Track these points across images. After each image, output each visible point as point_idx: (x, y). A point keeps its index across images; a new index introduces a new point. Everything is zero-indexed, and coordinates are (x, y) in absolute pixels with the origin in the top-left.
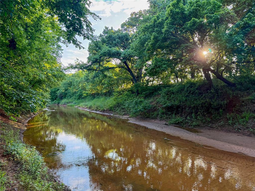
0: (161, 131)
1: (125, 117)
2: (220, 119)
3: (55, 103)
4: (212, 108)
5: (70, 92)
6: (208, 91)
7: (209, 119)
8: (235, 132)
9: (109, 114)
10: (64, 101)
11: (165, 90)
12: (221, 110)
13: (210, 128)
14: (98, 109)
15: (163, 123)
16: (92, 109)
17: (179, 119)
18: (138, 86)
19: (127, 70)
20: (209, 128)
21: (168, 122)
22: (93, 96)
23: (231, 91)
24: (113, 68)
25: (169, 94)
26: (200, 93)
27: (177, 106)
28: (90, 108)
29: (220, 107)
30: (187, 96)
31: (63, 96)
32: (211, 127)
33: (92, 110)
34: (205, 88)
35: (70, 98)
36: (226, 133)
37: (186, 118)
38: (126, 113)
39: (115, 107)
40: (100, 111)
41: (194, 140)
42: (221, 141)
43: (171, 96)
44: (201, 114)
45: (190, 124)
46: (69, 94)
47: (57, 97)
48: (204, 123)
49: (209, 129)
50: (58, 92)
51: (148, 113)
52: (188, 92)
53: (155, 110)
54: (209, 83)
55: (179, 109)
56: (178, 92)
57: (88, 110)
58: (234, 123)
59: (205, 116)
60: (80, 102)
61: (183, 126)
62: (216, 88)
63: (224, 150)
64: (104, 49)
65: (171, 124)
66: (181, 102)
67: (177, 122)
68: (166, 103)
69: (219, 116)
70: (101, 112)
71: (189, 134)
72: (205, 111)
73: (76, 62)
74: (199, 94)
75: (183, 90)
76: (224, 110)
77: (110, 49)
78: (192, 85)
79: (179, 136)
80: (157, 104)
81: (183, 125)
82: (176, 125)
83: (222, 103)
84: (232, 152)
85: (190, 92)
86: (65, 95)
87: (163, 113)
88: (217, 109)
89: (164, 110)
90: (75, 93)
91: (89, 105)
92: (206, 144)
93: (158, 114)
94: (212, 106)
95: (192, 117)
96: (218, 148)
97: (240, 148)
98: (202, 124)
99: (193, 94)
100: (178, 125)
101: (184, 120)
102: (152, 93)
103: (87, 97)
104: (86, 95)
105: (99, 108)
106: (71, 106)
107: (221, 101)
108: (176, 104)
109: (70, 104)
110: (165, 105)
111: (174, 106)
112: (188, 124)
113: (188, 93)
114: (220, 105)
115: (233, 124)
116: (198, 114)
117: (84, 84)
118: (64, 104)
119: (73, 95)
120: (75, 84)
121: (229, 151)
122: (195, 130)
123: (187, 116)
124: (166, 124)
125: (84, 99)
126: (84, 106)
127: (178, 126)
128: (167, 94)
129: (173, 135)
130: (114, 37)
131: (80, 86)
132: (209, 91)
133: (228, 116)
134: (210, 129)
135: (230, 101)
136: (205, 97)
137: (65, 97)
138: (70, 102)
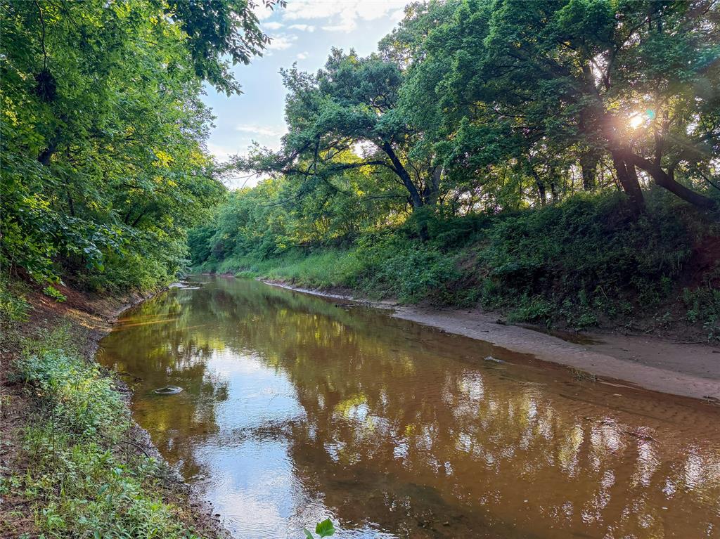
0: (480, 339)
1: (385, 305)
2: (662, 307)
3: (204, 271)
4: (640, 274)
5: (242, 239)
6: (631, 224)
7: (627, 306)
8: (706, 343)
9: (342, 297)
10: (228, 263)
11: (504, 225)
12: (664, 280)
13: (632, 333)
14: (314, 282)
15: (492, 318)
16: (299, 284)
17: (540, 306)
18: (424, 216)
19: (394, 170)
20: (628, 331)
21: (506, 316)
22: (305, 249)
23: (700, 223)
24: (354, 166)
25: (515, 235)
26: (606, 233)
27: (534, 271)
28: (294, 281)
29: (662, 271)
30: (567, 240)
31: (225, 251)
32: (632, 329)
33: (298, 287)
34: (620, 216)
35: (245, 255)
36: (677, 345)
37: (560, 303)
38: (390, 293)
39: (360, 276)
40: (320, 288)
41: (575, 362)
42: (656, 366)
43: (519, 242)
44: (606, 290)
45: (571, 320)
46: (242, 244)
47: (210, 254)
48: (613, 317)
49: (627, 335)
50: (212, 240)
51: (450, 293)
52: (571, 230)
53: (473, 284)
54: (632, 199)
55: (542, 279)
56: (540, 231)
57: (289, 288)
58: (706, 318)
59: (616, 297)
60: (270, 267)
61: (549, 328)
62: (654, 216)
63: (661, 390)
64: (327, 112)
65: (515, 321)
66: (547, 258)
67: (534, 316)
68: (504, 261)
69: (660, 297)
70: (322, 290)
71: (564, 348)
72: (619, 281)
73: (251, 152)
74: (602, 234)
75: (556, 224)
76: (674, 278)
77: (342, 110)
78: (581, 207)
79: (531, 353)
80: (477, 266)
81: (551, 324)
82: (530, 325)
83: (670, 257)
84: (686, 395)
85: (576, 229)
86: (230, 247)
87: (494, 292)
88: (654, 277)
89: (498, 284)
90: (257, 241)
91: (291, 274)
92: (607, 374)
93: (480, 296)
94: (639, 266)
95: (579, 300)
96: (644, 386)
97: (712, 386)
98: (606, 322)
99: (583, 233)
100: (536, 322)
101: (553, 310)
102: (465, 236)
103: (289, 254)
104: (285, 246)
105: (318, 282)
106: (246, 277)
107: (667, 252)
108: (533, 264)
109: (243, 273)
110: (501, 267)
111: (526, 269)
112: (566, 319)
113: (571, 233)
114: (664, 264)
115: (702, 319)
116: (596, 290)
117: (281, 217)
118: (227, 273)
119: (251, 247)
120: (256, 216)
121: (676, 393)
122: (586, 337)
123: (564, 298)
124: (499, 322)
125: (279, 257)
126: (277, 277)
127: (534, 326)
128: (509, 238)
129: (513, 350)
130: (356, 77)
131: (269, 222)
132: (633, 226)
133: (687, 294)
134: (631, 335)
135: (695, 252)
136: (618, 242)
137: (231, 253)
138: (243, 267)
